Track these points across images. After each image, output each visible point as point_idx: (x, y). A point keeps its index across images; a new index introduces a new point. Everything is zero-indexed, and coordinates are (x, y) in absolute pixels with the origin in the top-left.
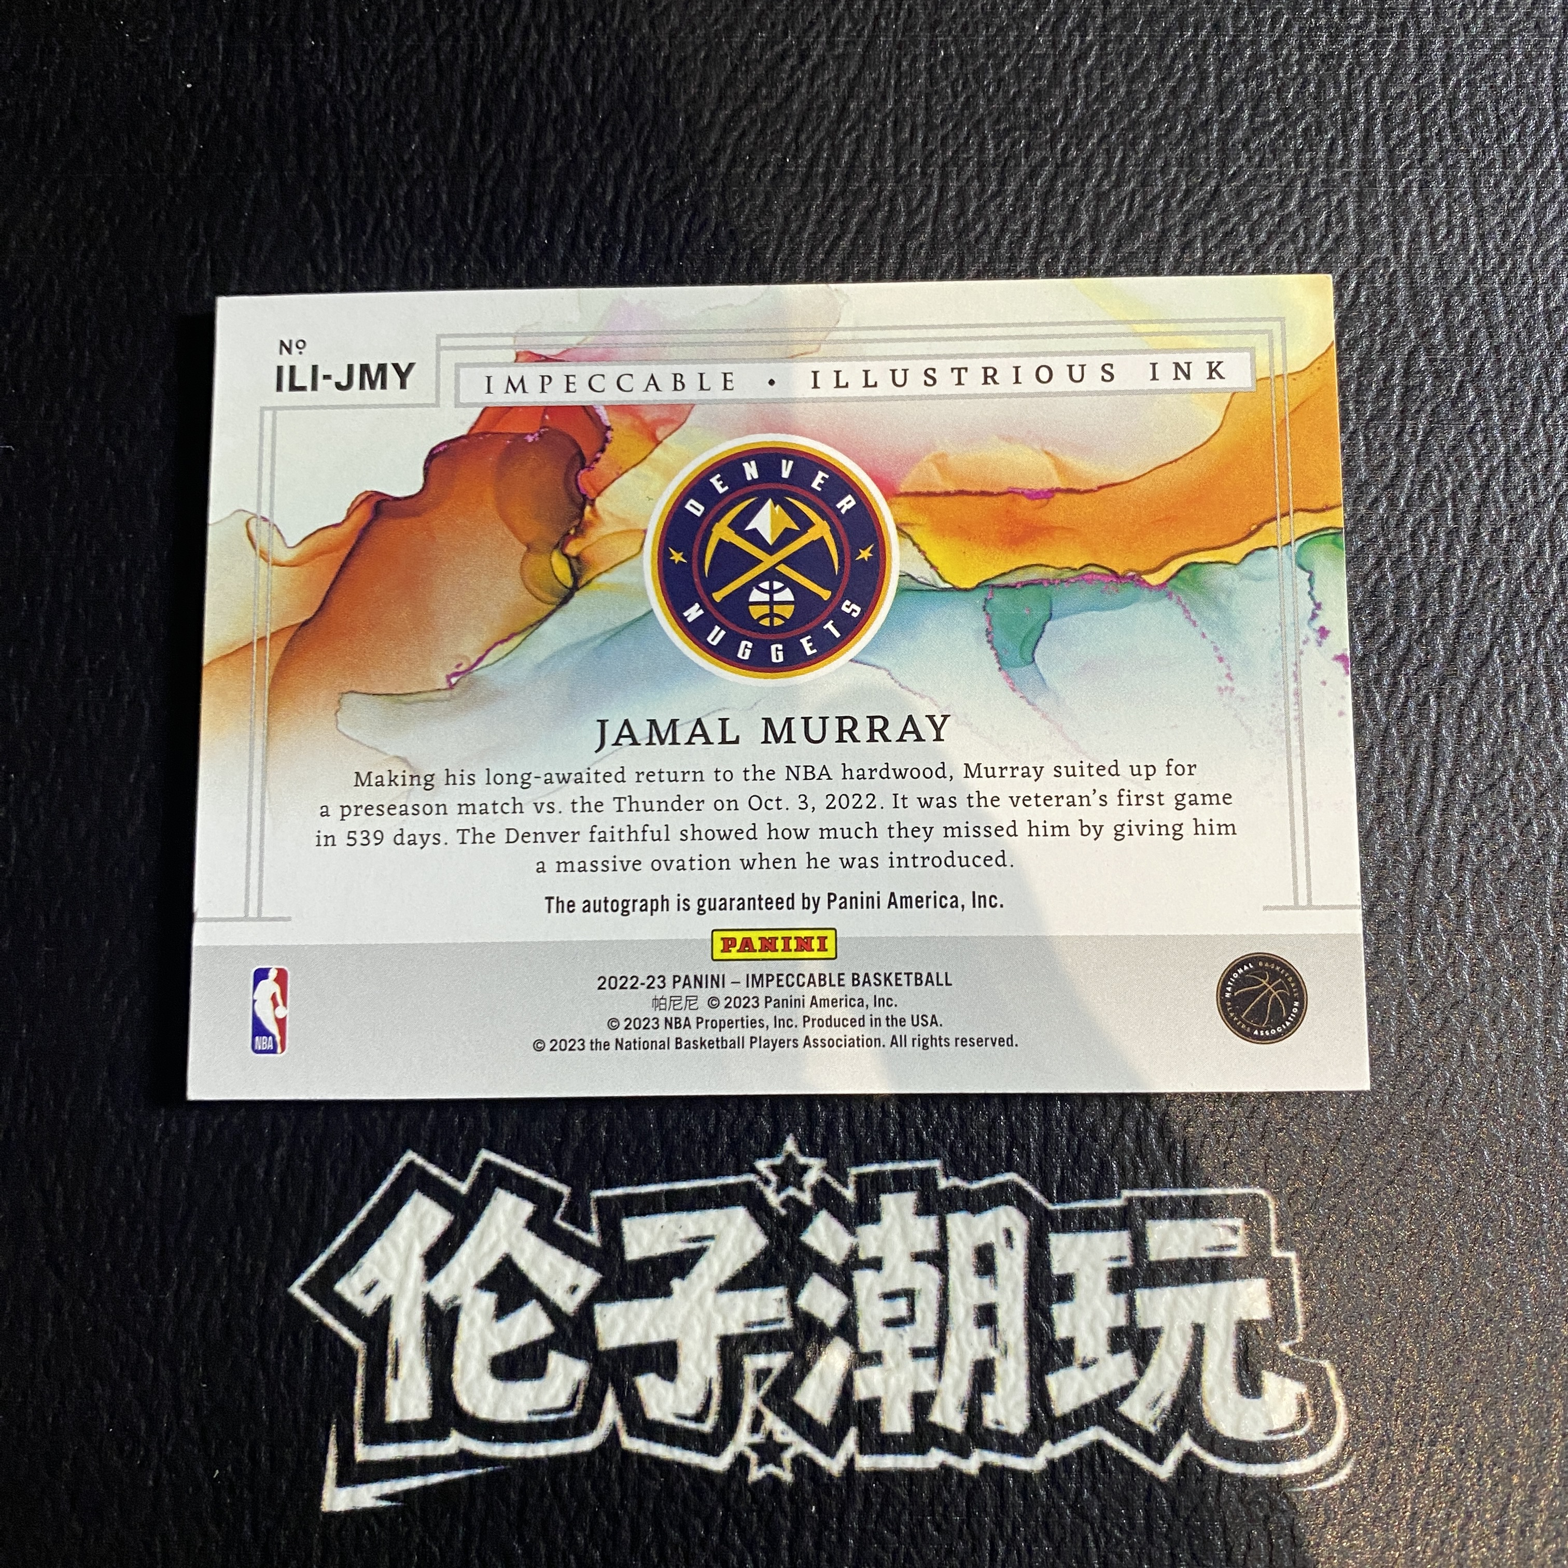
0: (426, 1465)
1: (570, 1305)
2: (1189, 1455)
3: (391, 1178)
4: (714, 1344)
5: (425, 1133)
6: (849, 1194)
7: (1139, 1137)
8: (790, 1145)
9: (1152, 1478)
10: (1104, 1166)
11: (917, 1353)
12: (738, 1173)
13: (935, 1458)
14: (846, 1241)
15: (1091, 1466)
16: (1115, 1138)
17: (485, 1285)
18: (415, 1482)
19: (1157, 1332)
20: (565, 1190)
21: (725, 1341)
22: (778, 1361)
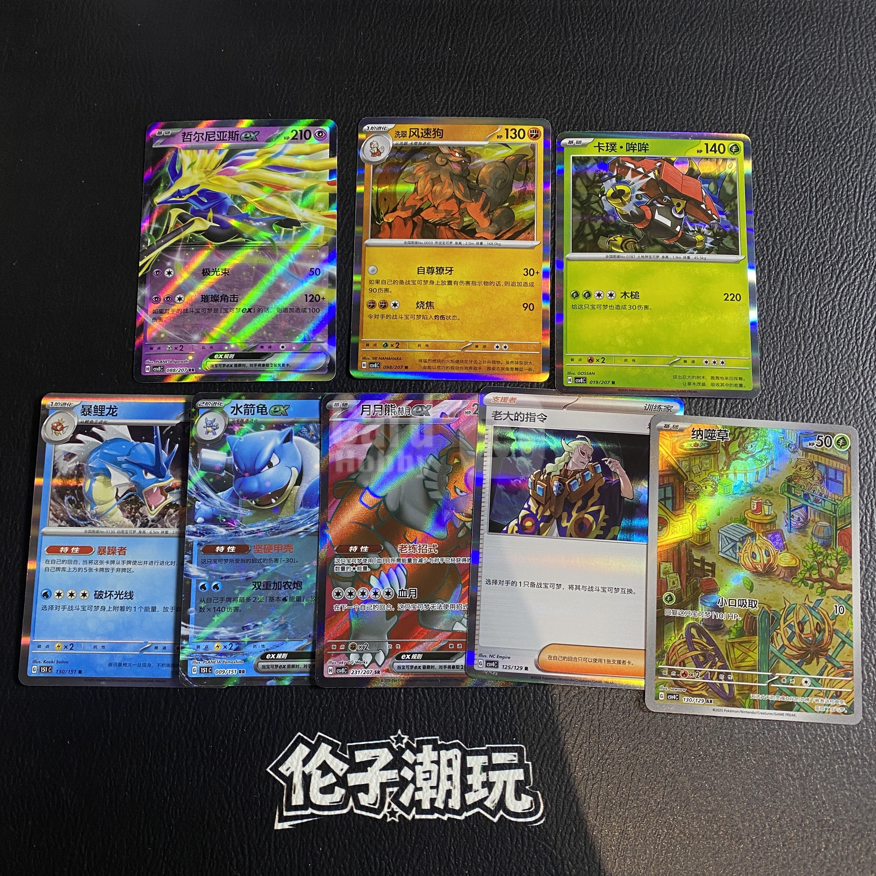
0: (302, 817)
1: (341, 774)
2: (502, 816)
3: (294, 739)
4: (379, 785)
5: (303, 727)
6: (415, 745)
7: (491, 731)
8: (399, 732)
9: (492, 822)
10: (482, 738)
11: (432, 788)
12: (385, 739)
13: (436, 816)
14: (414, 758)
15: (476, 818)
16: (485, 731)
17: (318, 768)
18: (299, 822)
19: (494, 783)
20: (340, 743)
21: (381, 784)
22: (395, 789)
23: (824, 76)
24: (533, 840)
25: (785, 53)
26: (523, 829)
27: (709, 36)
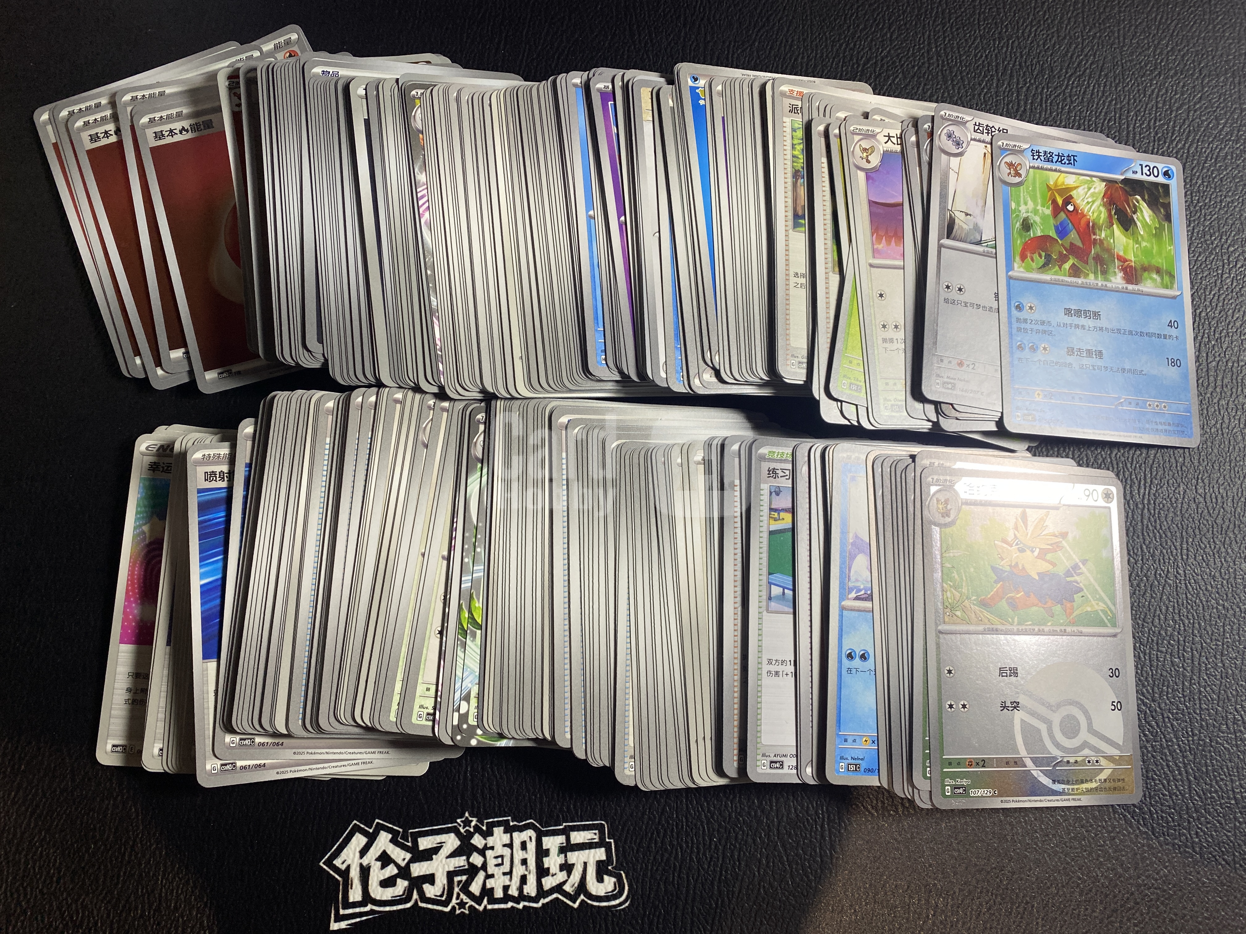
3: (349, 828)
5: (359, 815)
7: (568, 808)
10: (558, 816)
12: (452, 823)
15: (555, 904)
16: (561, 807)
23: (912, 74)
24: (617, 925)
25: (870, 49)
26: (607, 914)
27: (788, 30)
